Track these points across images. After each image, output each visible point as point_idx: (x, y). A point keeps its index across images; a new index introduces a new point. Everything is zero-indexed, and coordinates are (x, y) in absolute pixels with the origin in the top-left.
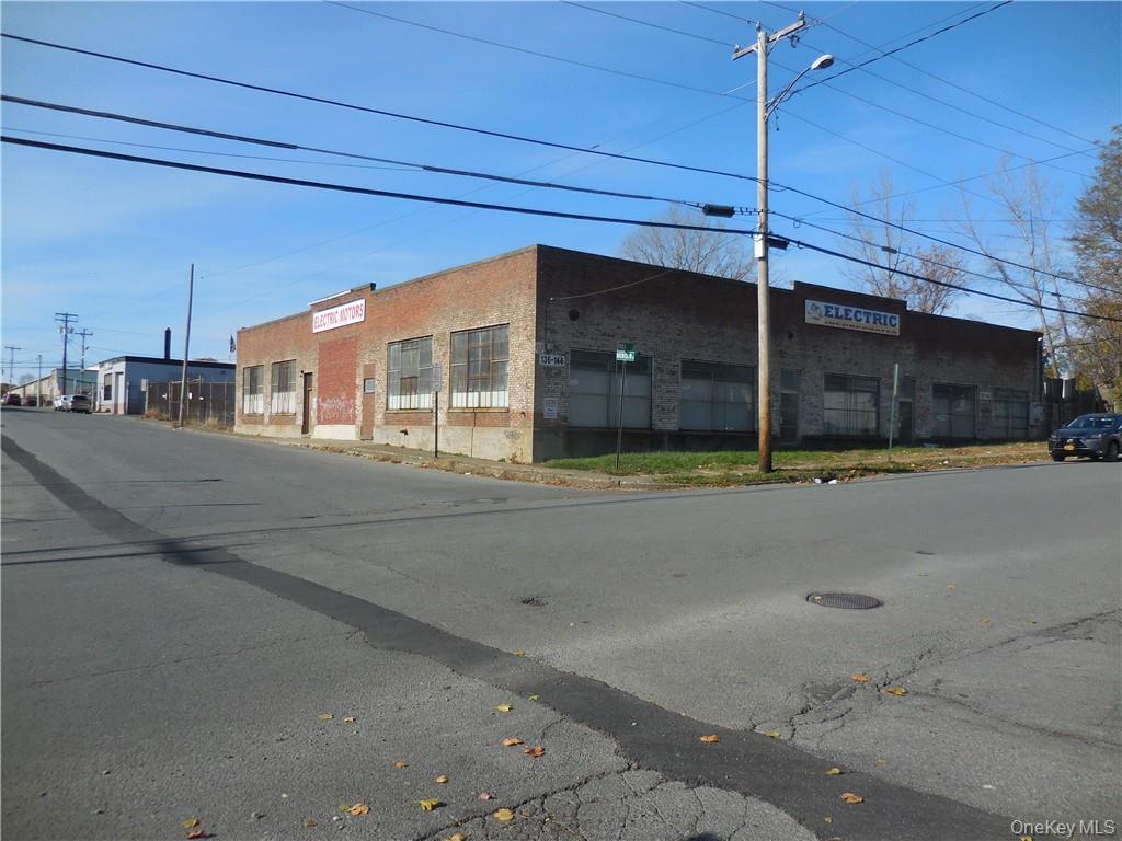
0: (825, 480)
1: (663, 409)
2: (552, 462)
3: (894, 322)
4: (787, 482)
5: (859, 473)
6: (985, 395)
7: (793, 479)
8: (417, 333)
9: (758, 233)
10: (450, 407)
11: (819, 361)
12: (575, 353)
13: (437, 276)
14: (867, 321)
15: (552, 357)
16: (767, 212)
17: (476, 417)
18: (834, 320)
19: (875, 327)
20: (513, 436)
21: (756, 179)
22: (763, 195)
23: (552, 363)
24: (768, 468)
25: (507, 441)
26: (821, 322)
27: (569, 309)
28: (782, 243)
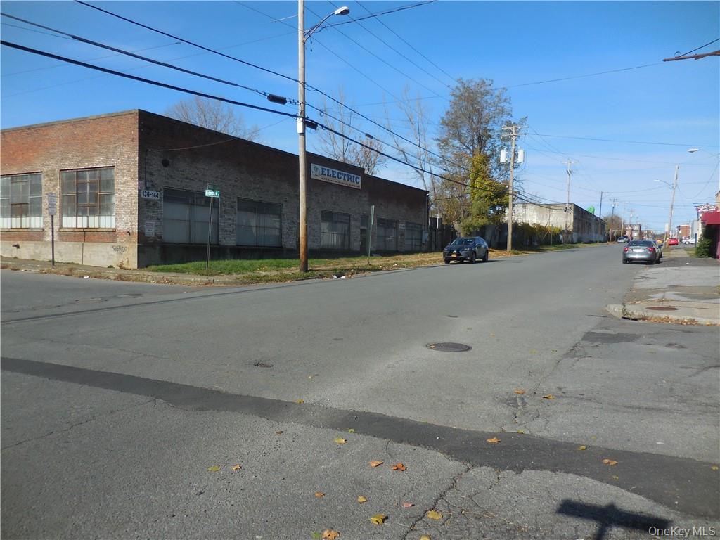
0: (338, 277)
1: (226, 231)
2: (153, 267)
3: (358, 180)
4: (318, 278)
5: (356, 271)
6: (402, 226)
7: (321, 276)
8: (26, 169)
9: (300, 117)
10: (61, 227)
11: (318, 202)
12: (166, 190)
13: (46, 126)
14: (344, 179)
15: (151, 192)
16: (304, 103)
17: (85, 235)
18: (326, 177)
19: (348, 183)
20: (120, 249)
21: (298, 81)
22: (302, 92)
23: (151, 197)
24: (305, 269)
25: (115, 253)
26: (319, 178)
27: (162, 159)
28: (313, 125)
